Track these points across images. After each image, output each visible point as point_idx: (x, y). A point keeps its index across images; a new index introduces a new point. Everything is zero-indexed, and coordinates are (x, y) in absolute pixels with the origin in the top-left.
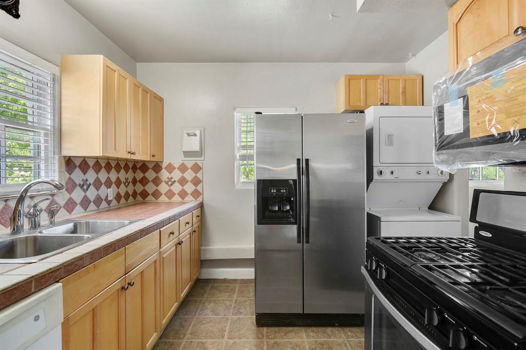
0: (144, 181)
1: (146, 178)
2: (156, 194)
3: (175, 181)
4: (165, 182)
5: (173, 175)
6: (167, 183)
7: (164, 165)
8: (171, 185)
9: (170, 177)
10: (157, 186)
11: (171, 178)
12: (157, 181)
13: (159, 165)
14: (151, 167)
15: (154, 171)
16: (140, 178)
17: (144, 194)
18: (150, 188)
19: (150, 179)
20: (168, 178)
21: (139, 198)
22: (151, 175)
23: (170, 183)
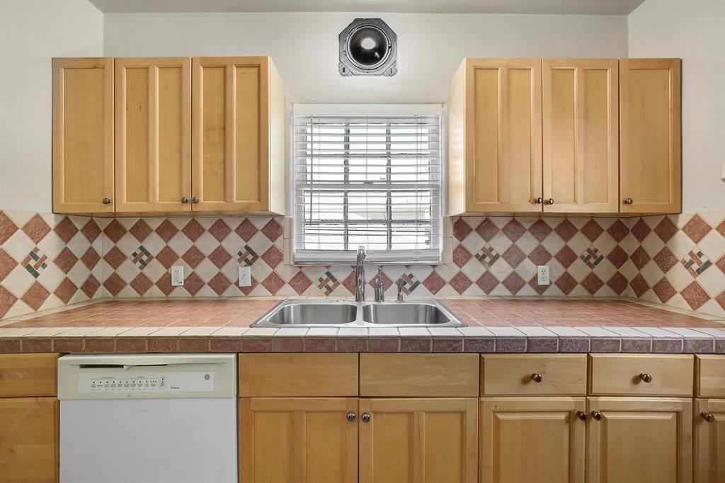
0: (640, 258)
1: (644, 251)
2: (664, 291)
3: (708, 264)
4: (684, 262)
5: (703, 245)
6: (688, 265)
7: (682, 221)
8: (699, 271)
9: (696, 252)
10: (666, 269)
11: (700, 254)
12: (666, 260)
13: (670, 221)
14: (653, 228)
15: (659, 235)
16: (633, 252)
17: (640, 286)
18: (652, 273)
19: (652, 254)
20: (691, 254)
21: (629, 291)
22: (653, 244)
23: (695, 267)
